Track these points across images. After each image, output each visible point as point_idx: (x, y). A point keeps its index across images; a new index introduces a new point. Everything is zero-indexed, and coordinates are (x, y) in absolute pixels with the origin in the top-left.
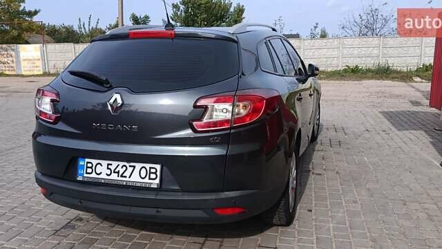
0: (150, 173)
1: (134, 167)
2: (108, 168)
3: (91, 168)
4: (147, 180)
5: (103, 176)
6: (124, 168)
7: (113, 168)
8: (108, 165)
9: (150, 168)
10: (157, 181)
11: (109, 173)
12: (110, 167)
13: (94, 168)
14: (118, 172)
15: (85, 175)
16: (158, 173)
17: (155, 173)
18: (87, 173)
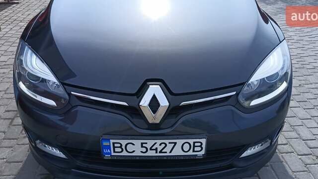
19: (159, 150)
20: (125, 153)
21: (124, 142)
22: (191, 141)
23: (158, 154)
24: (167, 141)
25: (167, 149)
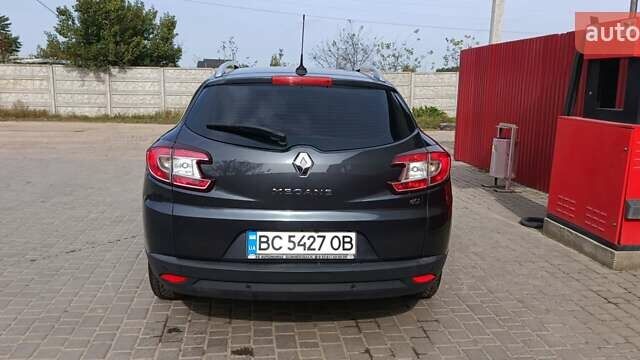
0: (344, 242)
1: (324, 237)
2: (290, 241)
3: (267, 242)
4: (341, 251)
5: (285, 251)
6: (312, 239)
7: (296, 240)
8: (290, 237)
9: (344, 237)
10: (353, 251)
11: (292, 247)
12: (292, 239)
13: (270, 242)
14: (304, 245)
15: (258, 252)
16: (354, 242)
17: (350, 242)
18: (260, 249)
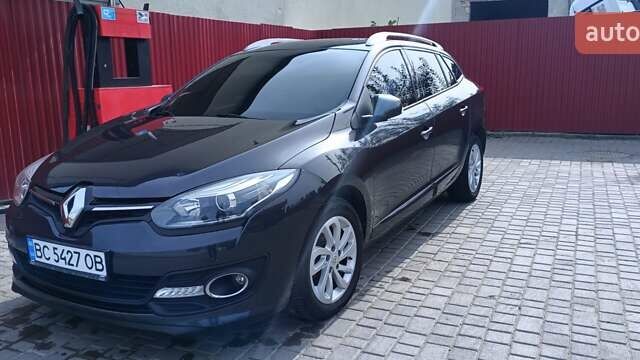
19: (67, 260)
20: (43, 260)
21: (42, 244)
22: (92, 253)
23: (67, 267)
24: (72, 249)
25: (73, 262)
